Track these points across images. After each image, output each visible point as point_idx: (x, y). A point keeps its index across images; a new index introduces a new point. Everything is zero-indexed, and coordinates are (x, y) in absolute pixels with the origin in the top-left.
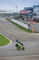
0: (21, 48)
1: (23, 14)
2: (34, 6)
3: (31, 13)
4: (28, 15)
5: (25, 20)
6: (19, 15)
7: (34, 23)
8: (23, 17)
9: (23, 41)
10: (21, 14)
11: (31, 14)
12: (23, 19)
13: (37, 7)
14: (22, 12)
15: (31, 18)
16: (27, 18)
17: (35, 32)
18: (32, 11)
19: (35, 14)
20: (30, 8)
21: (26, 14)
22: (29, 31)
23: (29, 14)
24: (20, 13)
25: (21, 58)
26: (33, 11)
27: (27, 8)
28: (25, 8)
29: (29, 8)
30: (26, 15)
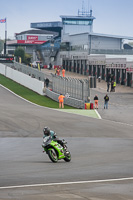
0: (62, 155)
1: (28, 46)
2: (63, 19)
3: (52, 42)
4: (45, 49)
5: (34, 64)
6: (13, 49)
7: (64, 74)
8: (27, 56)
9: (26, 134)
10: (20, 44)
11: (52, 45)
12: (27, 61)
13: (74, 22)
14: (24, 38)
15: (53, 59)
16: (41, 59)
17: (67, 106)
18: (57, 34)
19: (67, 46)
20: (50, 26)
21: (37, 45)
22: (49, 101)
23: (46, 46)
24: (16, 42)
25: (20, 191)
26: (60, 36)
27: (41, 26)
28: (33, 25)
29: (47, 26)
30: (38, 48)
